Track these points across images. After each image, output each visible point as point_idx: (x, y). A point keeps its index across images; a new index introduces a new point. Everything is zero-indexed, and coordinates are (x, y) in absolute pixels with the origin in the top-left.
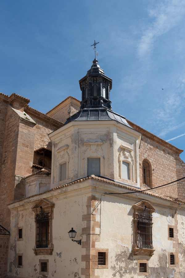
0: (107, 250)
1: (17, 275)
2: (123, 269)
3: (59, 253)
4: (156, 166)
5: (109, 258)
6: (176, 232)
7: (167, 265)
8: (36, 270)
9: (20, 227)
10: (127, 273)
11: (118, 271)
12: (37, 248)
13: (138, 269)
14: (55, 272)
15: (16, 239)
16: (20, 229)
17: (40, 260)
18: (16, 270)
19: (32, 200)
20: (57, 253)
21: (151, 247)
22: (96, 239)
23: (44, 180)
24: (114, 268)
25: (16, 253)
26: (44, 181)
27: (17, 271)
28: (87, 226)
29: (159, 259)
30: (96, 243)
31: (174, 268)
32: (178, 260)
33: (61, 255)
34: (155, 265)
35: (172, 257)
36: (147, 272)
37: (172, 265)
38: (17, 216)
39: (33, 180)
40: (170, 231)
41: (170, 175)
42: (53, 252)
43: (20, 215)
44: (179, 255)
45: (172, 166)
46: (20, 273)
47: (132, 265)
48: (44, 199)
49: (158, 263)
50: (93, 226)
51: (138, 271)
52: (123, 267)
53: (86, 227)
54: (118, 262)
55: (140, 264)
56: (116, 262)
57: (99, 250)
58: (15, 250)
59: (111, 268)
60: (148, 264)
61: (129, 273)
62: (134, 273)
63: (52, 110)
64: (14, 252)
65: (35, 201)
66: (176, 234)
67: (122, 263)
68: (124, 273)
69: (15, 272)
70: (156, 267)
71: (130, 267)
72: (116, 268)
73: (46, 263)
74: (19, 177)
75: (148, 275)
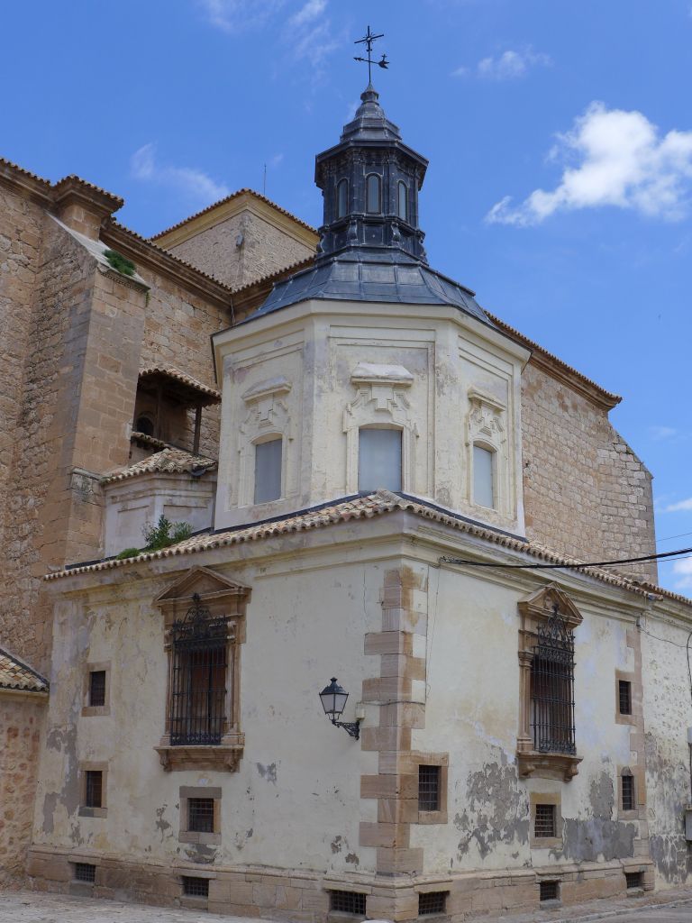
0: (445, 757)
1: (76, 844)
2: (488, 824)
3: (266, 764)
4: (535, 452)
5: (449, 787)
6: (638, 695)
7: (615, 810)
8: (163, 825)
9: (98, 664)
10: (500, 839)
11: (475, 833)
12: (173, 743)
13: (532, 826)
14: (250, 834)
15: (78, 708)
16: (96, 669)
17: (183, 790)
18: (76, 825)
19: (157, 568)
20: (260, 767)
21: (571, 748)
22: (414, 720)
23: (183, 493)
24: (463, 821)
25: (73, 759)
26: (180, 496)
27: (77, 830)
28: (383, 672)
29: (591, 791)
30: (414, 734)
31: (633, 822)
32: (644, 794)
33: (274, 774)
34: (580, 813)
35: (628, 780)
36: (558, 835)
37: (629, 812)
38: (83, 624)
39: (139, 492)
40: (621, 690)
41: (580, 483)
42: (243, 763)
43: (95, 618)
44: (648, 775)
45: (584, 451)
46: (91, 835)
47: (513, 813)
48: (207, 567)
49: (588, 805)
50: (405, 673)
51: (531, 833)
52: (489, 818)
53: (377, 675)
54: (476, 801)
55: (538, 806)
56: (470, 799)
57: (423, 758)
58: (72, 749)
59: (455, 822)
60: (560, 806)
61: (505, 841)
62: (519, 841)
63: (174, 229)
64: (68, 756)
65: (169, 573)
66: (638, 703)
67: (487, 803)
68: (491, 838)
69: (69, 831)
70: (582, 819)
71: (508, 817)
72: (469, 820)
73: (212, 800)
74: (85, 476)
75: (558, 846)
